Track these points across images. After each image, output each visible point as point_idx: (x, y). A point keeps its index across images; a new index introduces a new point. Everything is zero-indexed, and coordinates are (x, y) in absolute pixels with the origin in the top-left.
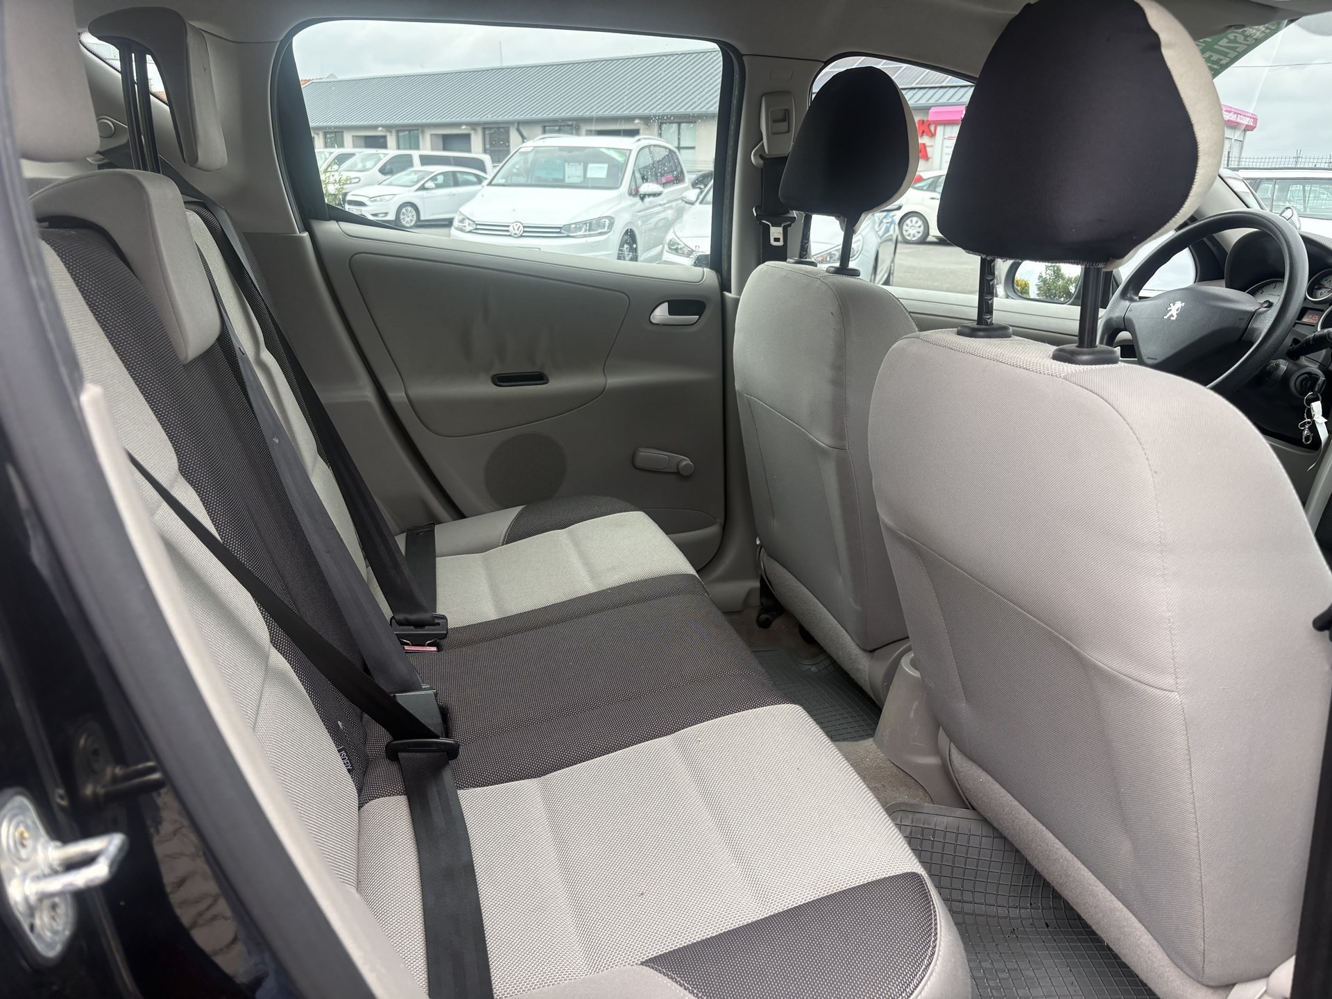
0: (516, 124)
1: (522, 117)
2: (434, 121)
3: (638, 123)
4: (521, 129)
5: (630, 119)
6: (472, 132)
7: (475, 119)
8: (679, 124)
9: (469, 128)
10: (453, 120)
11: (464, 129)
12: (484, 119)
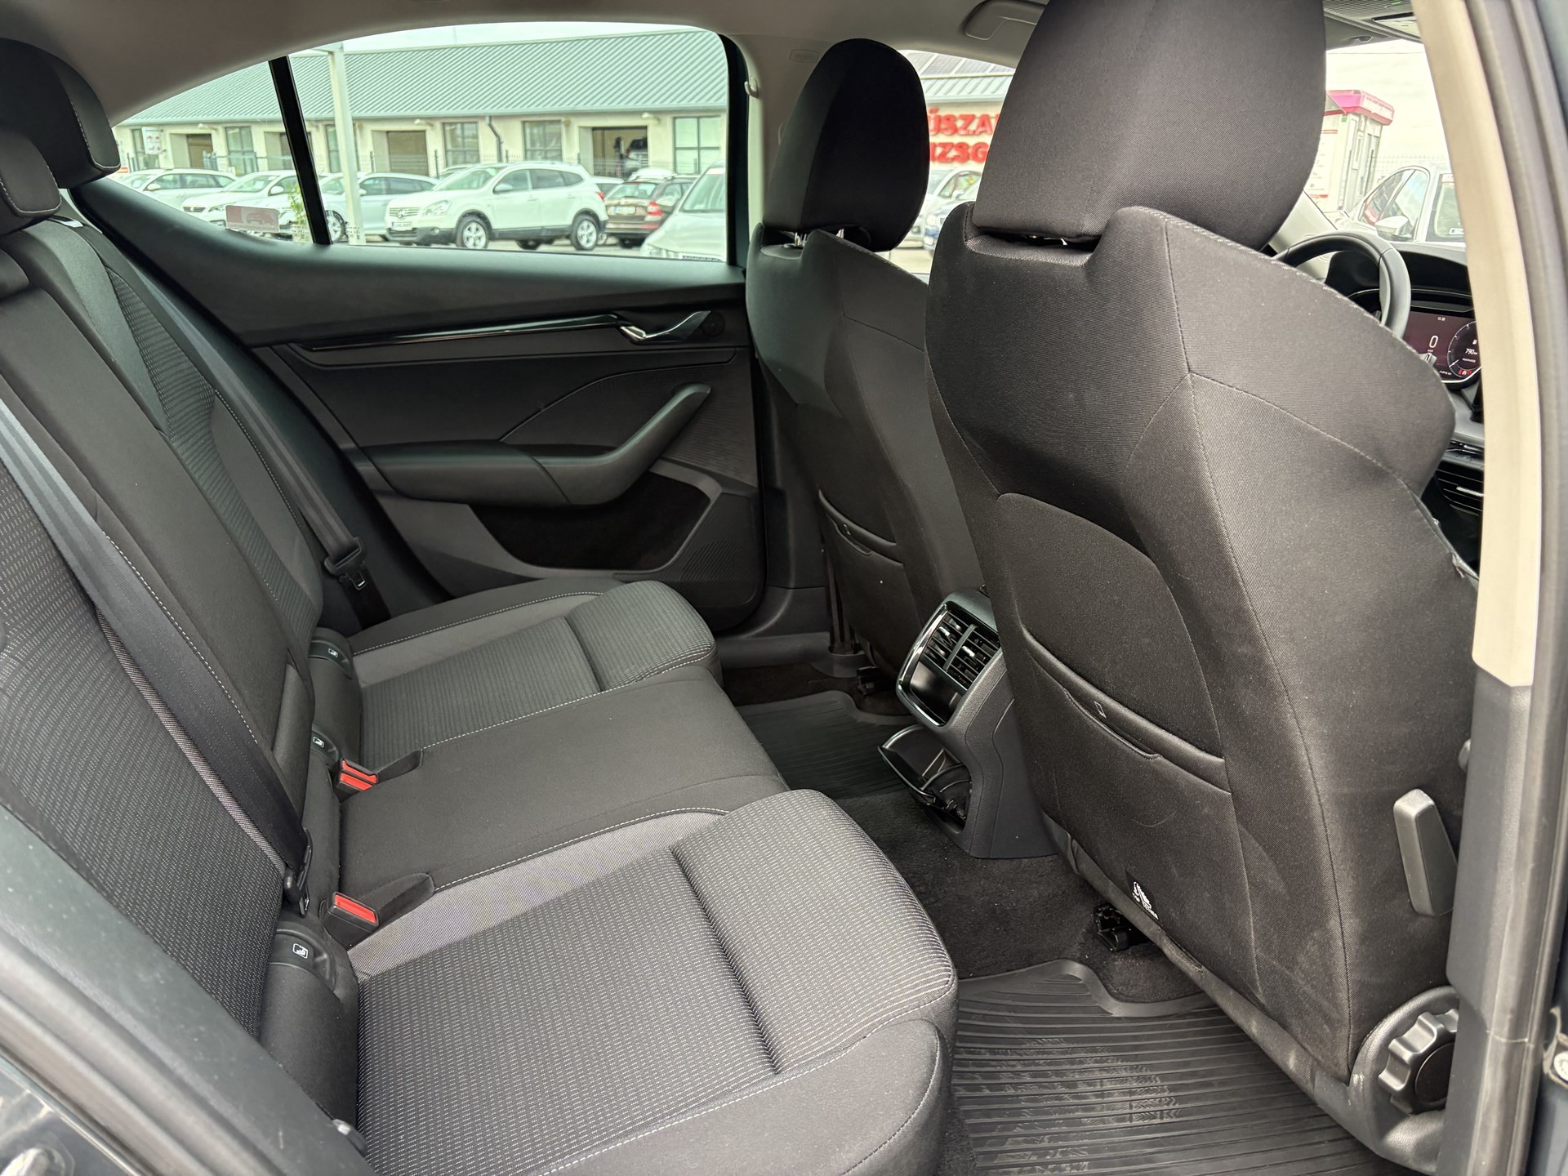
0: (487, 119)
1: (495, 111)
2: (376, 114)
3: (647, 118)
4: (494, 124)
5: (638, 113)
6: (428, 128)
7: (430, 113)
8: (698, 118)
9: (423, 122)
10: (402, 113)
11: (418, 124)
12: (444, 112)
